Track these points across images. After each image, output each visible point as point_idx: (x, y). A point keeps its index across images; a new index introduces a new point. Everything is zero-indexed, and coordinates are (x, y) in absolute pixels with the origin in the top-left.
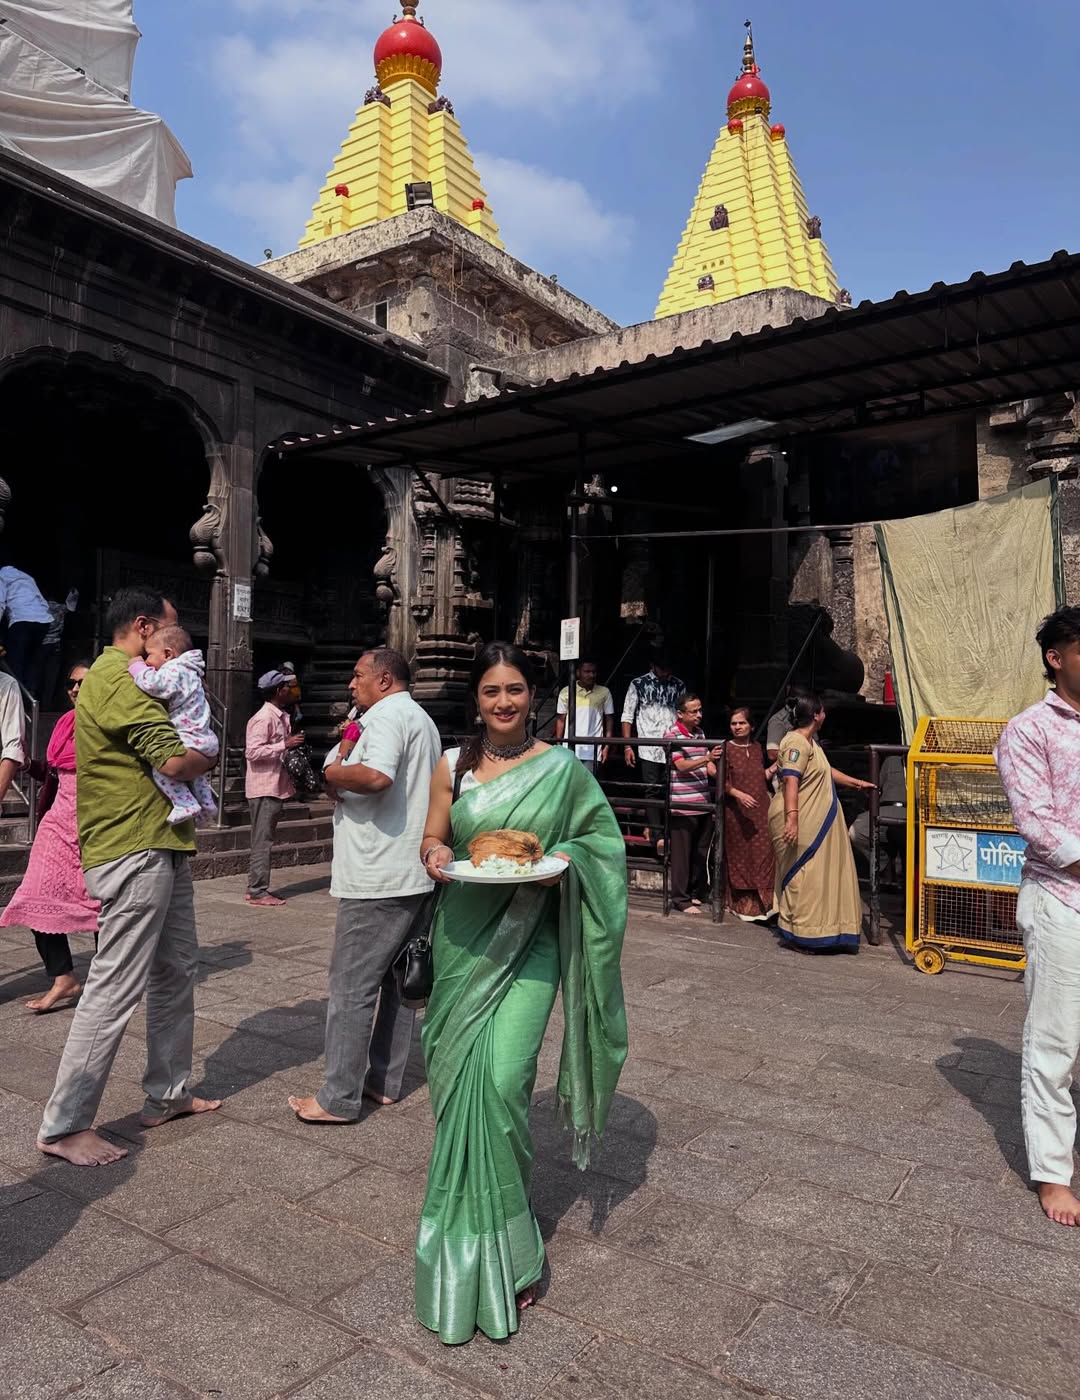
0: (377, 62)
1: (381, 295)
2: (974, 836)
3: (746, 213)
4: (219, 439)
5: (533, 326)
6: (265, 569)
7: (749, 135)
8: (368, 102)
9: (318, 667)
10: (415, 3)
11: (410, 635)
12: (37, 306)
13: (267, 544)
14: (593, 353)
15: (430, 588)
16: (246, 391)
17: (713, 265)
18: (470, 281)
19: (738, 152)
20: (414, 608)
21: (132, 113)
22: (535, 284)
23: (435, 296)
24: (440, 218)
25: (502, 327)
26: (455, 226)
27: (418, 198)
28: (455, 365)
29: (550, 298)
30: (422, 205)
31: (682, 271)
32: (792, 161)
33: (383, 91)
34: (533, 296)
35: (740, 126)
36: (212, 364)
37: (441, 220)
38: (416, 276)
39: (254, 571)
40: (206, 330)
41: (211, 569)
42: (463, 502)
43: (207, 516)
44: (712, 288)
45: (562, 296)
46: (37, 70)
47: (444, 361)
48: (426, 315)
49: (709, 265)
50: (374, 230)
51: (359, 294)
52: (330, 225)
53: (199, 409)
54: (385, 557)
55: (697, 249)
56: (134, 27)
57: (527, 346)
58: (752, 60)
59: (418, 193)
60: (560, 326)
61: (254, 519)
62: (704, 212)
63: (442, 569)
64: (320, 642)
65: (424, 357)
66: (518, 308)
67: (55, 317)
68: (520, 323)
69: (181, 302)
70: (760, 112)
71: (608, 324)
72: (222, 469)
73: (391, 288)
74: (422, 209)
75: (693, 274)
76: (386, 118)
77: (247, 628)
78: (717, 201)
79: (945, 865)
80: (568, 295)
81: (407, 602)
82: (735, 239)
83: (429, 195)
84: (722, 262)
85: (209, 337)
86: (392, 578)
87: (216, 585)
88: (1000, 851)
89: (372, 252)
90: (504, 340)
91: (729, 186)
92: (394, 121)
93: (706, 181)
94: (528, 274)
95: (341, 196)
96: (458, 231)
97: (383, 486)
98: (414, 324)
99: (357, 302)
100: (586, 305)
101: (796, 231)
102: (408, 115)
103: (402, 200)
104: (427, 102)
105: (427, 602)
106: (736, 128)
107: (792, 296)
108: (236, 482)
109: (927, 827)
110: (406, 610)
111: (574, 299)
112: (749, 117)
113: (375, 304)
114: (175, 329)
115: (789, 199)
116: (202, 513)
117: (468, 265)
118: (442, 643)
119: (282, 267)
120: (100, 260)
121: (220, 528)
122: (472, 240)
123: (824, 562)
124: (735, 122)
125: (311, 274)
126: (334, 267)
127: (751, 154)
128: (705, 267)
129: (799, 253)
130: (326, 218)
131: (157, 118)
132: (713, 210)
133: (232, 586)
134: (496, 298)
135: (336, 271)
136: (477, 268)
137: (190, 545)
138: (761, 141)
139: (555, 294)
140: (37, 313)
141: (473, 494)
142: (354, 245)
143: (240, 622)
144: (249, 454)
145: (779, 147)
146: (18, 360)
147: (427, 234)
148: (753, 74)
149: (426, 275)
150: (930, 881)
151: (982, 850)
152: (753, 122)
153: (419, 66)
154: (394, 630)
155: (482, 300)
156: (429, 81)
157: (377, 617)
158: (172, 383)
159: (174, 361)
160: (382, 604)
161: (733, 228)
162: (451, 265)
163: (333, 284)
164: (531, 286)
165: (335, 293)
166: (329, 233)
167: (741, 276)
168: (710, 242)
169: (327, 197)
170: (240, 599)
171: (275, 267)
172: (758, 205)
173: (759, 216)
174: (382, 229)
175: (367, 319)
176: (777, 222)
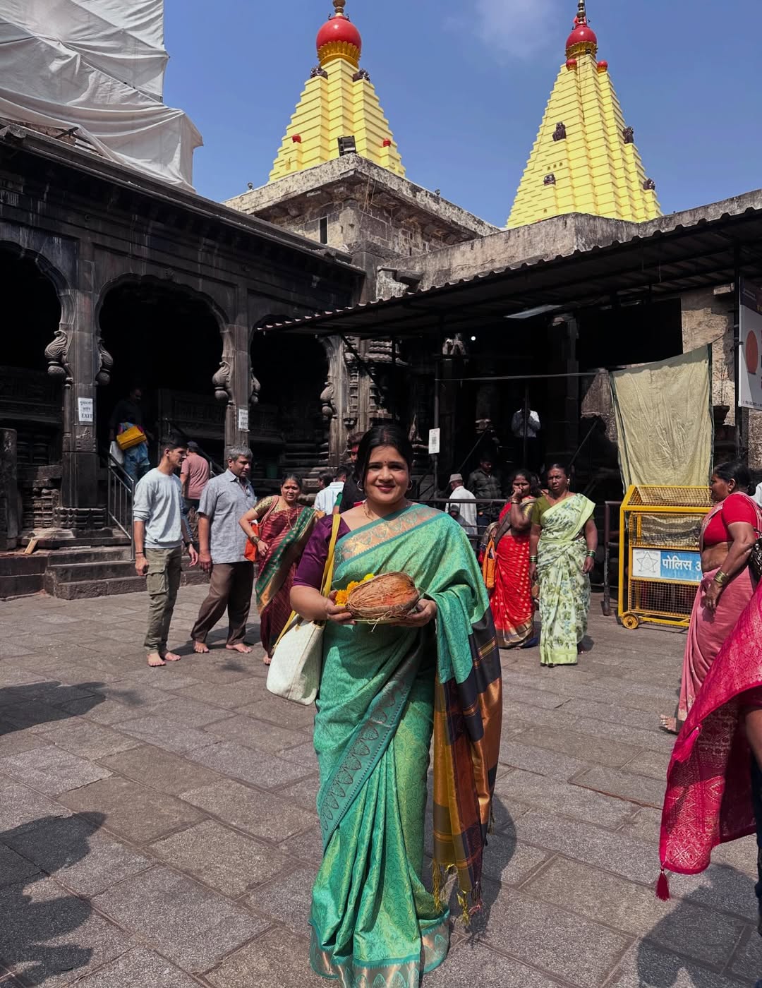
0: (318, 47)
1: (323, 212)
2: (659, 553)
3: (579, 127)
4: (227, 322)
5: (423, 226)
6: (256, 399)
7: (581, 70)
8: (313, 76)
9: (288, 457)
10: (343, 4)
11: (343, 436)
12: (123, 250)
13: (257, 384)
14: (456, 255)
15: (355, 407)
16: (242, 290)
17: (555, 166)
18: (381, 201)
19: (573, 83)
20: (345, 420)
21: (166, 111)
22: (425, 198)
23: (358, 212)
24: (360, 160)
25: (403, 229)
26: (370, 165)
27: (346, 147)
28: (370, 264)
29: (434, 206)
30: (349, 152)
31: (533, 171)
32: (612, 87)
33: (322, 68)
34: (422, 207)
35: (575, 63)
36: (221, 276)
37: (361, 162)
38: (346, 200)
39: (250, 401)
40: (218, 255)
41: (225, 400)
42: (374, 352)
43: (222, 368)
44: (554, 183)
45: (442, 204)
46: (111, 91)
47: (362, 262)
48: (352, 226)
49: (552, 166)
50: (318, 170)
51: (309, 212)
52: (290, 163)
53: (216, 305)
54: (327, 389)
55: (543, 155)
56: (165, 52)
57: (419, 239)
58: (584, 14)
59: (346, 144)
60: (441, 225)
61: (249, 369)
62: (548, 128)
63: (362, 395)
64: (288, 442)
66: (413, 215)
67: (134, 255)
68: (415, 225)
69: (204, 240)
70: (589, 53)
71: (475, 220)
72: (230, 340)
73: (330, 208)
74: (349, 155)
75: (540, 173)
76: (325, 87)
77: (246, 435)
78: (558, 120)
79: (643, 569)
80: (447, 203)
81: (341, 416)
82: (570, 147)
83: (353, 145)
84: (561, 164)
85: (220, 259)
86: (332, 401)
87: (228, 410)
88: (673, 560)
89: (317, 186)
90: (404, 237)
91: (567, 108)
92: (330, 88)
93: (551, 105)
94: (419, 192)
95: (296, 143)
96: (372, 168)
97: (326, 345)
98: (344, 232)
99: (308, 218)
100: (459, 209)
101: (615, 139)
102: (339, 84)
103: (336, 148)
104: (352, 73)
105: (353, 416)
106: (572, 65)
107: (579, 219)
108: (238, 347)
109: (633, 548)
110: (340, 420)
111: (451, 205)
112: (581, 57)
113: (319, 219)
114: (200, 256)
115: (610, 115)
116: (220, 367)
117: (379, 190)
119: (259, 195)
120: (157, 220)
121: (230, 376)
122: (382, 173)
123: (604, 385)
124: (571, 61)
125: (278, 200)
126: (293, 195)
127: (583, 84)
128: (549, 168)
129: (617, 155)
130: (286, 158)
131: (180, 113)
132: (555, 126)
133: (237, 410)
134: (398, 210)
135: (294, 198)
136: (385, 192)
137: (212, 386)
138: (590, 74)
139: (438, 203)
140: (123, 254)
141: (381, 347)
142: (305, 180)
143: (242, 432)
144: (245, 329)
145: (603, 77)
147: (352, 173)
148: (585, 25)
149: (352, 199)
150: (634, 578)
151: (664, 560)
152: (584, 61)
153: (346, 49)
154: (333, 434)
155: (388, 212)
156: (354, 58)
157: (322, 425)
158: (200, 289)
159: (201, 276)
160: (325, 418)
161: (569, 139)
162: (367, 192)
163: (293, 207)
164: (423, 200)
165: (294, 212)
166: (288, 168)
167: (574, 174)
168: (553, 150)
169: (288, 143)
170: (243, 418)
171: (254, 195)
172: (587, 122)
173: (588, 129)
174: (324, 168)
175: (314, 236)
176: (601, 134)
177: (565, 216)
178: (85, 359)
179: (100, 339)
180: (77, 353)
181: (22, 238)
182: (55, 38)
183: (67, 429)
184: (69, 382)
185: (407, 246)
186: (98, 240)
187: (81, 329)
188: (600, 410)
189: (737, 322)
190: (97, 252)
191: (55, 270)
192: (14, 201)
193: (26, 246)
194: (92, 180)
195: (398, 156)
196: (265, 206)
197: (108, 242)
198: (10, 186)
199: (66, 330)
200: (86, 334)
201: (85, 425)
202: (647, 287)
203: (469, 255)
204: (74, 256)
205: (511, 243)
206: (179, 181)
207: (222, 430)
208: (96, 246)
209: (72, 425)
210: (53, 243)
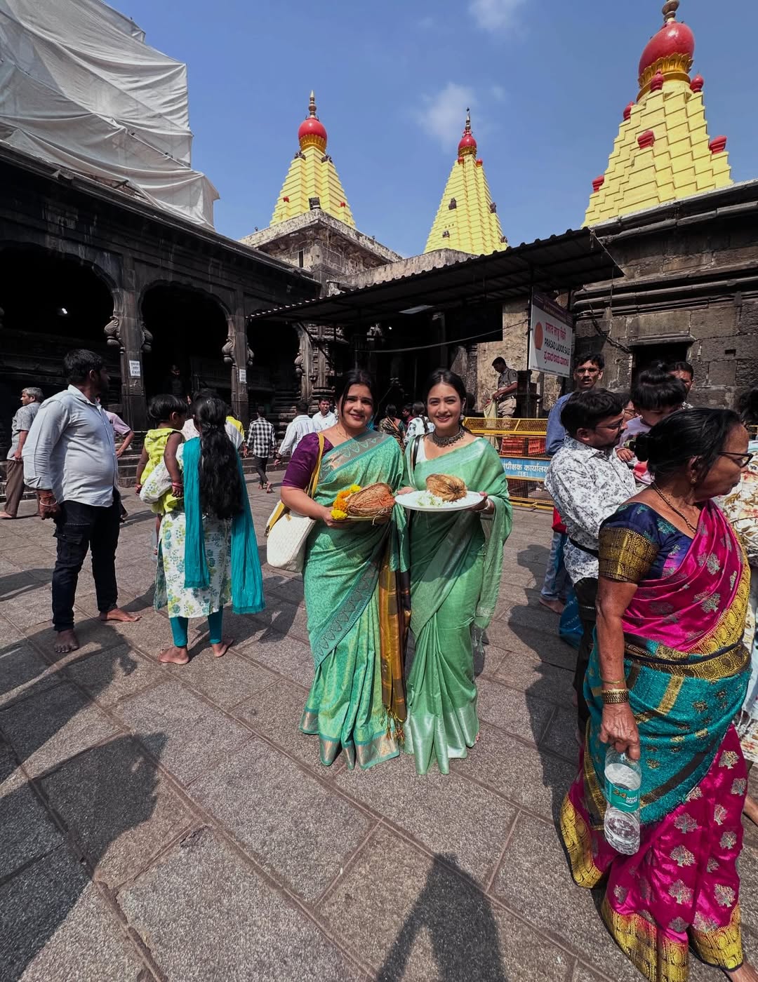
0: (300, 138)
1: (301, 247)
3: (464, 202)
4: (230, 314)
5: (364, 258)
6: (251, 363)
7: (467, 164)
8: (296, 158)
9: (277, 400)
10: (315, 109)
11: (309, 387)
12: (155, 263)
13: (251, 353)
14: (376, 274)
15: (316, 369)
16: (240, 294)
17: (449, 226)
18: (337, 241)
19: (462, 173)
20: (310, 377)
21: (192, 173)
22: (365, 241)
23: (322, 247)
24: (323, 214)
25: (351, 260)
26: (329, 217)
27: (314, 204)
29: (371, 246)
30: (316, 208)
31: (436, 229)
32: (485, 177)
33: (302, 152)
34: (362, 246)
35: (463, 160)
36: (225, 283)
38: (314, 239)
39: (247, 364)
40: (222, 270)
41: (230, 364)
42: (328, 335)
43: (228, 343)
44: (449, 237)
45: (376, 245)
47: (319, 278)
48: (318, 256)
50: (297, 220)
51: (292, 247)
52: (281, 215)
53: (222, 302)
54: (299, 357)
55: (443, 219)
56: (190, 132)
57: (362, 267)
58: (469, 128)
60: (376, 258)
61: (246, 344)
62: (446, 202)
63: (321, 361)
64: (278, 390)
65: (312, 276)
66: (357, 251)
67: (163, 267)
68: (358, 257)
69: (211, 259)
70: (472, 153)
71: (397, 257)
72: (232, 325)
73: (305, 245)
74: (315, 210)
75: (441, 230)
76: (304, 165)
77: (245, 386)
78: (452, 196)
80: (379, 245)
81: (308, 375)
82: (459, 214)
83: (318, 203)
84: (453, 225)
85: (224, 273)
86: (302, 365)
87: (233, 370)
89: (296, 229)
90: (352, 265)
91: (457, 189)
92: (307, 167)
93: (448, 187)
94: (361, 236)
95: (286, 202)
96: (331, 219)
97: (297, 329)
98: (313, 260)
99: (292, 251)
100: (387, 249)
101: (486, 210)
102: (313, 164)
103: (308, 205)
104: (321, 157)
105: (315, 374)
106: (461, 161)
108: (238, 330)
110: (307, 377)
111: (382, 246)
112: (467, 156)
113: (298, 252)
114: (210, 270)
115: (483, 195)
116: (226, 342)
117: (334, 234)
118: (322, 390)
119: (261, 235)
120: (178, 244)
121: (233, 348)
122: (338, 223)
123: (464, 358)
124: (461, 158)
125: (273, 239)
126: (281, 236)
127: (467, 174)
128: (446, 227)
129: (486, 220)
130: (280, 212)
131: (202, 174)
132: (450, 200)
133: (239, 370)
134: (348, 248)
135: (282, 238)
136: (339, 235)
137: (222, 355)
138: (472, 167)
139: (373, 244)
140: (156, 266)
142: (289, 226)
143: (242, 384)
144: (243, 319)
145: (480, 170)
146: (151, 284)
147: (317, 221)
148: (470, 135)
149: (318, 239)
152: (469, 158)
153: (317, 140)
154: (303, 385)
155: (342, 248)
156: (322, 147)
157: (297, 380)
158: (211, 292)
159: (211, 283)
160: (299, 376)
161: (458, 209)
162: (327, 235)
163: (282, 243)
164: (363, 242)
165: (283, 247)
166: (281, 219)
167: (460, 231)
168: (449, 215)
169: (281, 203)
170: (242, 375)
171: (259, 235)
172: (469, 198)
173: (469, 203)
174: (300, 218)
175: (295, 263)
176: (477, 206)
177: (441, 250)
178: (133, 335)
179: (142, 322)
180: (127, 330)
181: (80, 252)
182: (109, 115)
183: (123, 381)
184: (123, 350)
185: (354, 271)
186: (136, 256)
187: (128, 315)
188: (461, 372)
189: (530, 316)
190: (136, 263)
191: (106, 275)
192: (72, 226)
193: (84, 258)
194: (127, 213)
195: (350, 213)
196: (264, 242)
197: (143, 257)
198: (67, 214)
199: (118, 315)
200: (132, 319)
201: (135, 378)
202: (484, 295)
203: (383, 274)
204: (120, 266)
205: (408, 267)
206: (202, 222)
207: (230, 382)
208: (135, 260)
209: (127, 378)
210: (103, 256)
